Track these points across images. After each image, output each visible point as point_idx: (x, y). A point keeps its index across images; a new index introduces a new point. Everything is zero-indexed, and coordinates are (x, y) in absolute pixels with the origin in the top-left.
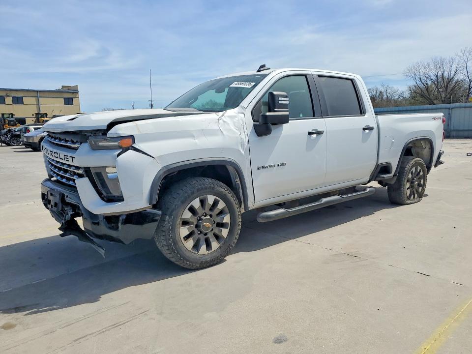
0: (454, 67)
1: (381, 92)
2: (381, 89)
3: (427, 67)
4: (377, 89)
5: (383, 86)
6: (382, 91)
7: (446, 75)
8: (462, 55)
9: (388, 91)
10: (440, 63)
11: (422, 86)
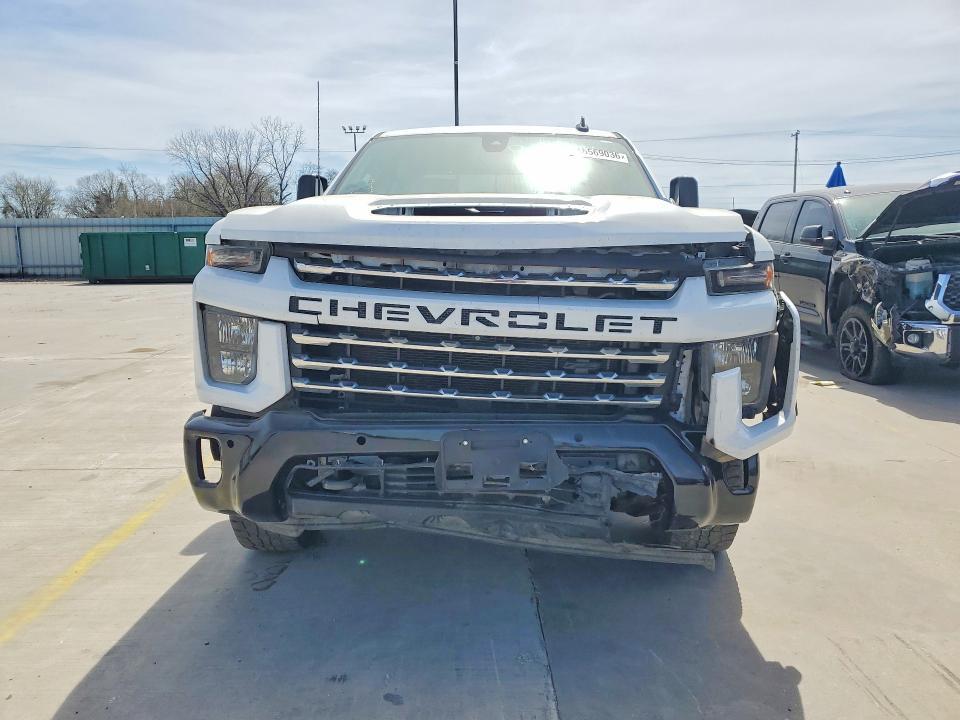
0: (255, 149)
1: (121, 184)
2: (120, 177)
3: (209, 142)
4: (112, 177)
5: (123, 170)
6: (124, 182)
7: (243, 164)
8: (263, 130)
9: (135, 183)
10: (230, 139)
11: (203, 180)
